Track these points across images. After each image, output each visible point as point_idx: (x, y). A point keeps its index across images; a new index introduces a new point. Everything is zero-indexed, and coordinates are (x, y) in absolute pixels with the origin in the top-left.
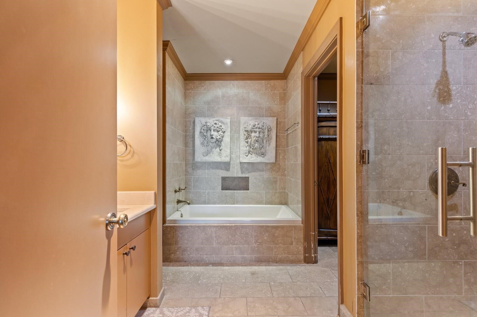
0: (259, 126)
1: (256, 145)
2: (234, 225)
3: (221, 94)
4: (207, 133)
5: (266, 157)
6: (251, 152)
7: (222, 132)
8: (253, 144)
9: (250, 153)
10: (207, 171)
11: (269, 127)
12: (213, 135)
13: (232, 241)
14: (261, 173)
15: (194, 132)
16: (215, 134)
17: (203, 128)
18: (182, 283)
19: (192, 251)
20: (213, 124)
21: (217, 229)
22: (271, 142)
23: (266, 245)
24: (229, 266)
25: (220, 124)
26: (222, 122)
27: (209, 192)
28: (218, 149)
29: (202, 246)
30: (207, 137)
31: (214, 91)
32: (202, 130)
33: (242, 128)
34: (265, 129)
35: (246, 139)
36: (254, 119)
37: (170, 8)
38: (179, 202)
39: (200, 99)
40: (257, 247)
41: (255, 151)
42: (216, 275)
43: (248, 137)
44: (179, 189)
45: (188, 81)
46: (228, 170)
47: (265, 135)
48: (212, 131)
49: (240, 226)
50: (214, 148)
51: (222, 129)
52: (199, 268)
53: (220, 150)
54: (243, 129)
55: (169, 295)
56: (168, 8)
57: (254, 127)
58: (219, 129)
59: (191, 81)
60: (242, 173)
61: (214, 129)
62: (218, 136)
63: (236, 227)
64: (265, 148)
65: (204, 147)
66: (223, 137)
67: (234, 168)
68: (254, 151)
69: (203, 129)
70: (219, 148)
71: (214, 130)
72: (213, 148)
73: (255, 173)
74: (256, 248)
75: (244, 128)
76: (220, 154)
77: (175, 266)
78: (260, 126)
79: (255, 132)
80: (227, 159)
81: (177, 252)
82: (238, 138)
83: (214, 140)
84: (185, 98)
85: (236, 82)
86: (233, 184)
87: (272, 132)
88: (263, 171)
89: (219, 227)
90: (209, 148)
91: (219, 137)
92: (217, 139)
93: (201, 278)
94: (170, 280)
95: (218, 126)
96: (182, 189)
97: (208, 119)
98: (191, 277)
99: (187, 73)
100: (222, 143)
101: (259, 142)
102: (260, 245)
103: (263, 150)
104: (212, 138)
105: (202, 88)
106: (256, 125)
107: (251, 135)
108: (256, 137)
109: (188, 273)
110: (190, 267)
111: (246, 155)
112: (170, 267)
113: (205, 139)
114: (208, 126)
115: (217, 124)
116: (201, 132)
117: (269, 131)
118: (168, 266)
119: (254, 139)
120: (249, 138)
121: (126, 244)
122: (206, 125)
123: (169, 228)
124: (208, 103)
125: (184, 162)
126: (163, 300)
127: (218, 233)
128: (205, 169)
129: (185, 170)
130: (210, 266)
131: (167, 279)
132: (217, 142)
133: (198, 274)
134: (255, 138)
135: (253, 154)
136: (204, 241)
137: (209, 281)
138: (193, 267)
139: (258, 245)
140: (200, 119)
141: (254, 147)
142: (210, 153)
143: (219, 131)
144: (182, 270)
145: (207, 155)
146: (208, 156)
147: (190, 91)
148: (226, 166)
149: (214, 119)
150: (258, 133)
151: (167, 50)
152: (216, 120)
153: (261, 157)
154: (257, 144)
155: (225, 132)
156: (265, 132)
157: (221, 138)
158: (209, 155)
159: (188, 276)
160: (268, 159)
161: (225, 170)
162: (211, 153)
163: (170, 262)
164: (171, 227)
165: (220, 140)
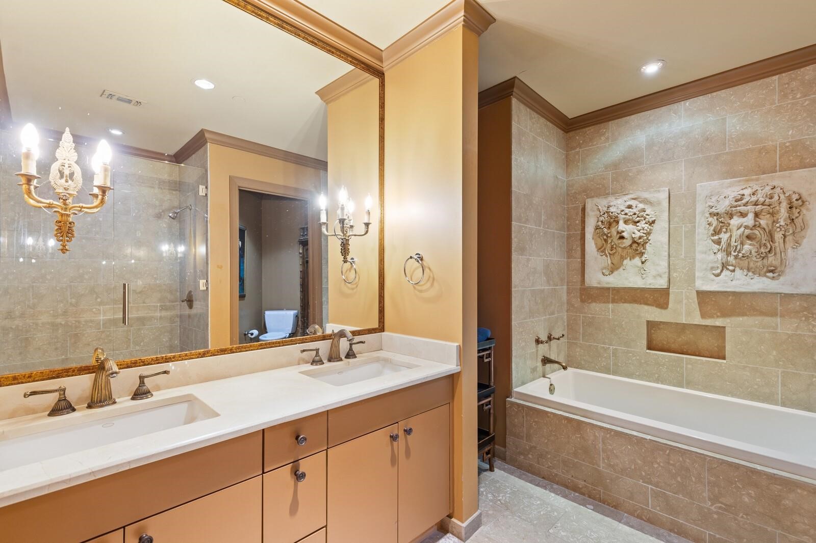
0: (754, 198)
1: (747, 247)
2: (649, 437)
3: (644, 140)
4: (609, 228)
5: (782, 279)
6: (732, 266)
7: (646, 223)
8: (736, 247)
9: (728, 269)
10: (611, 306)
11: (795, 197)
12: (623, 232)
13: (643, 473)
14: (767, 319)
15: (583, 229)
16: (628, 230)
17: (602, 219)
18: (519, 517)
19: (555, 462)
20: (623, 208)
21: (608, 436)
22: (804, 237)
23: (748, 519)
24: (632, 527)
25: (641, 206)
26: (645, 201)
27: (616, 349)
28: (637, 261)
29: (576, 461)
30: (611, 237)
31: (629, 138)
32: (600, 223)
33: (700, 207)
34: (777, 204)
35: (713, 235)
36: (739, 181)
37: (491, 26)
38: (546, 361)
39: (596, 161)
40: (717, 513)
41: (745, 263)
42: (592, 534)
43: (721, 230)
44: (550, 338)
45: (573, 132)
46: (664, 305)
47: (778, 219)
48: (621, 222)
49: (666, 444)
50: (629, 259)
51: (647, 217)
52: (563, 502)
53: (643, 263)
54: (703, 213)
55: (489, 528)
56: (489, 28)
57: (739, 203)
58: (638, 217)
59: (578, 131)
60: (703, 316)
61: (624, 218)
62: (636, 232)
63: (657, 447)
64: (778, 255)
65: (604, 256)
66: (648, 234)
67: (681, 302)
68: (741, 262)
69: (602, 222)
70: (641, 257)
71: (626, 222)
72: (626, 258)
73: (745, 318)
74: (715, 516)
75: (707, 209)
76: (642, 272)
77: (523, 480)
78: (760, 197)
79: (743, 215)
80: (662, 283)
81: (529, 454)
82: (691, 233)
83: (627, 242)
84: (567, 166)
85: (685, 104)
86: (680, 339)
87: (808, 210)
88: (773, 314)
89: (613, 433)
90: (616, 259)
91: (638, 234)
92: (633, 238)
93: (559, 525)
94: (503, 502)
95: (635, 210)
96: (554, 338)
97: (613, 198)
98: (542, 513)
99: (570, 118)
100: (648, 246)
101: (757, 240)
102: (725, 510)
103: (771, 259)
104: (622, 238)
105: (601, 139)
106: (745, 197)
107: (729, 224)
108: (746, 227)
109: (538, 502)
110: (547, 492)
111: (713, 274)
112: (513, 477)
113: (606, 241)
114: (612, 213)
115: (634, 208)
116: (597, 228)
117: (794, 209)
118: (512, 474)
119: (736, 234)
120: (724, 230)
121: (397, 423)
122: (607, 212)
123: (516, 407)
124: (615, 166)
125: (565, 287)
126: (476, 533)
127: (611, 445)
128: (608, 302)
129: (565, 301)
130: (587, 506)
131: (499, 496)
132: (634, 246)
133: (556, 514)
134: (742, 229)
135: (738, 270)
136: (579, 451)
137: (572, 539)
138: (553, 495)
139: (720, 508)
140: (596, 200)
141: (739, 252)
142: (617, 269)
143: (638, 222)
144: (532, 491)
145: (612, 272)
146: (613, 274)
147: (578, 150)
148: (659, 297)
149: (626, 198)
150: (751, 216)
151: (514, 94)
152: (633, 199)
153: (764, 279)
154: (750, 245)
155: (653, 222)
156: (778, 212)
157: (643, 237)
158: (616, 273)
159: (536, 507)
160: (792, 284)
161: (656, 307)
162: (621, 269)
163: (518, 468)
164: (519, 405)
165: (641, 240)
